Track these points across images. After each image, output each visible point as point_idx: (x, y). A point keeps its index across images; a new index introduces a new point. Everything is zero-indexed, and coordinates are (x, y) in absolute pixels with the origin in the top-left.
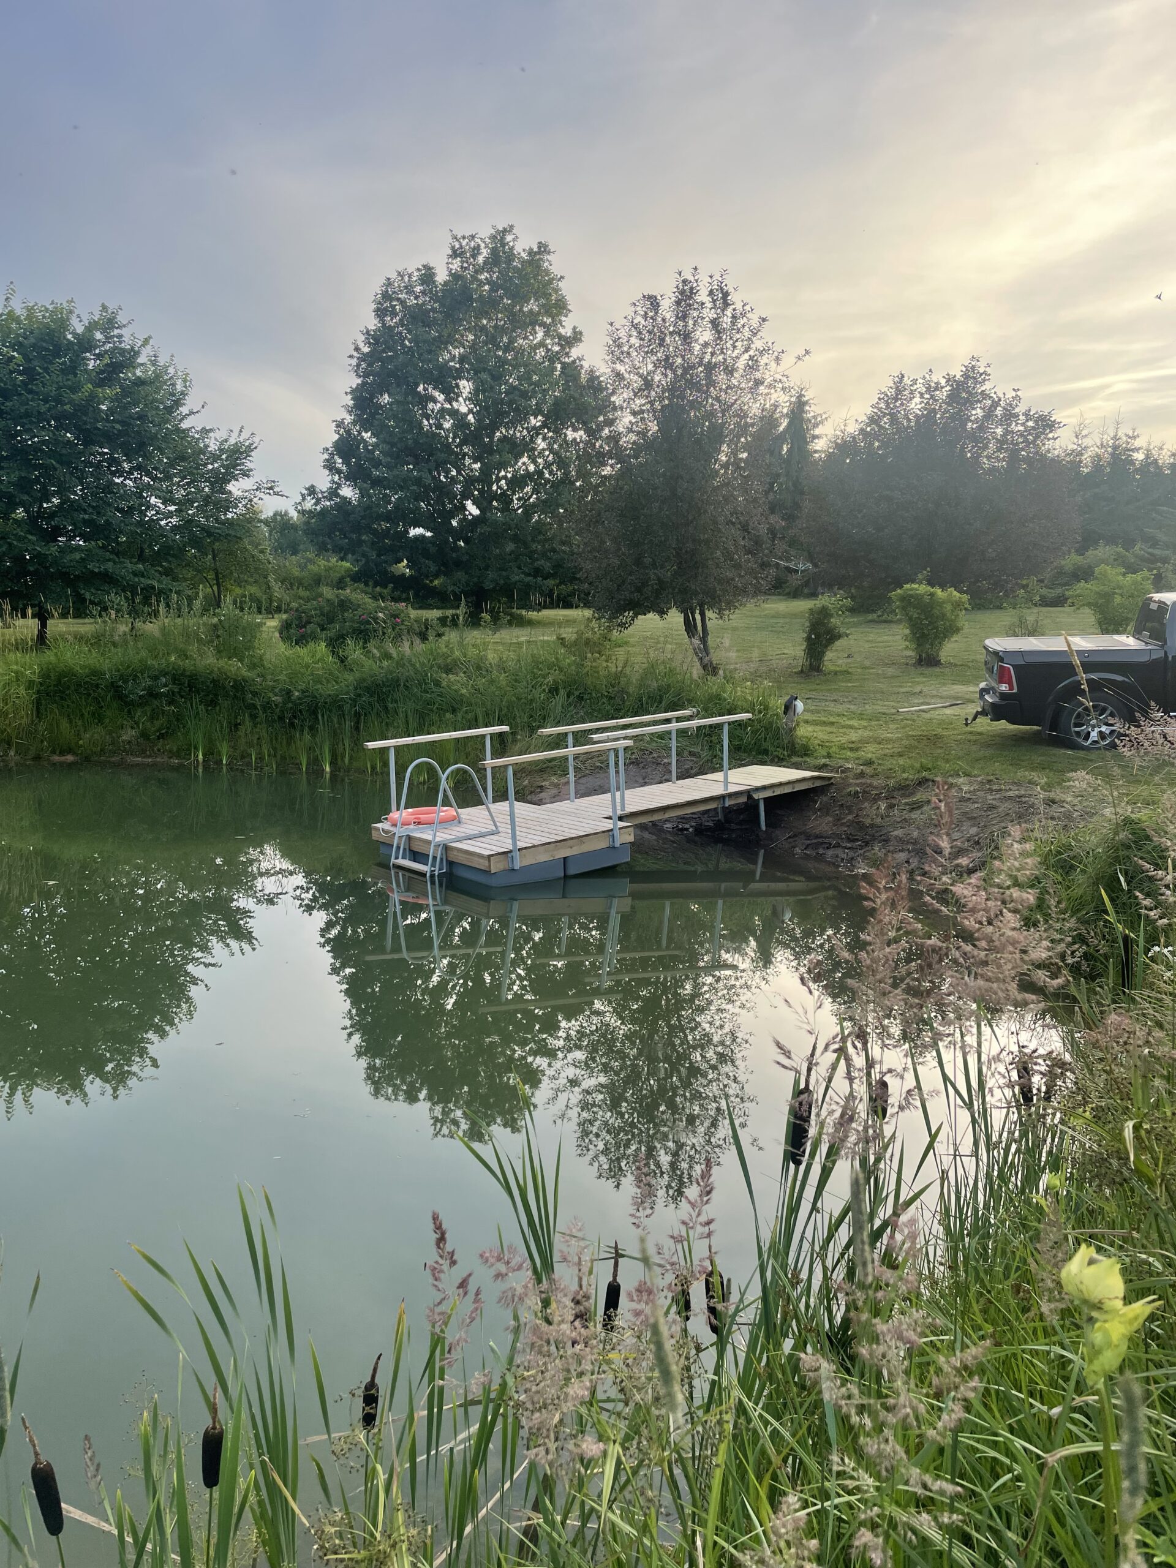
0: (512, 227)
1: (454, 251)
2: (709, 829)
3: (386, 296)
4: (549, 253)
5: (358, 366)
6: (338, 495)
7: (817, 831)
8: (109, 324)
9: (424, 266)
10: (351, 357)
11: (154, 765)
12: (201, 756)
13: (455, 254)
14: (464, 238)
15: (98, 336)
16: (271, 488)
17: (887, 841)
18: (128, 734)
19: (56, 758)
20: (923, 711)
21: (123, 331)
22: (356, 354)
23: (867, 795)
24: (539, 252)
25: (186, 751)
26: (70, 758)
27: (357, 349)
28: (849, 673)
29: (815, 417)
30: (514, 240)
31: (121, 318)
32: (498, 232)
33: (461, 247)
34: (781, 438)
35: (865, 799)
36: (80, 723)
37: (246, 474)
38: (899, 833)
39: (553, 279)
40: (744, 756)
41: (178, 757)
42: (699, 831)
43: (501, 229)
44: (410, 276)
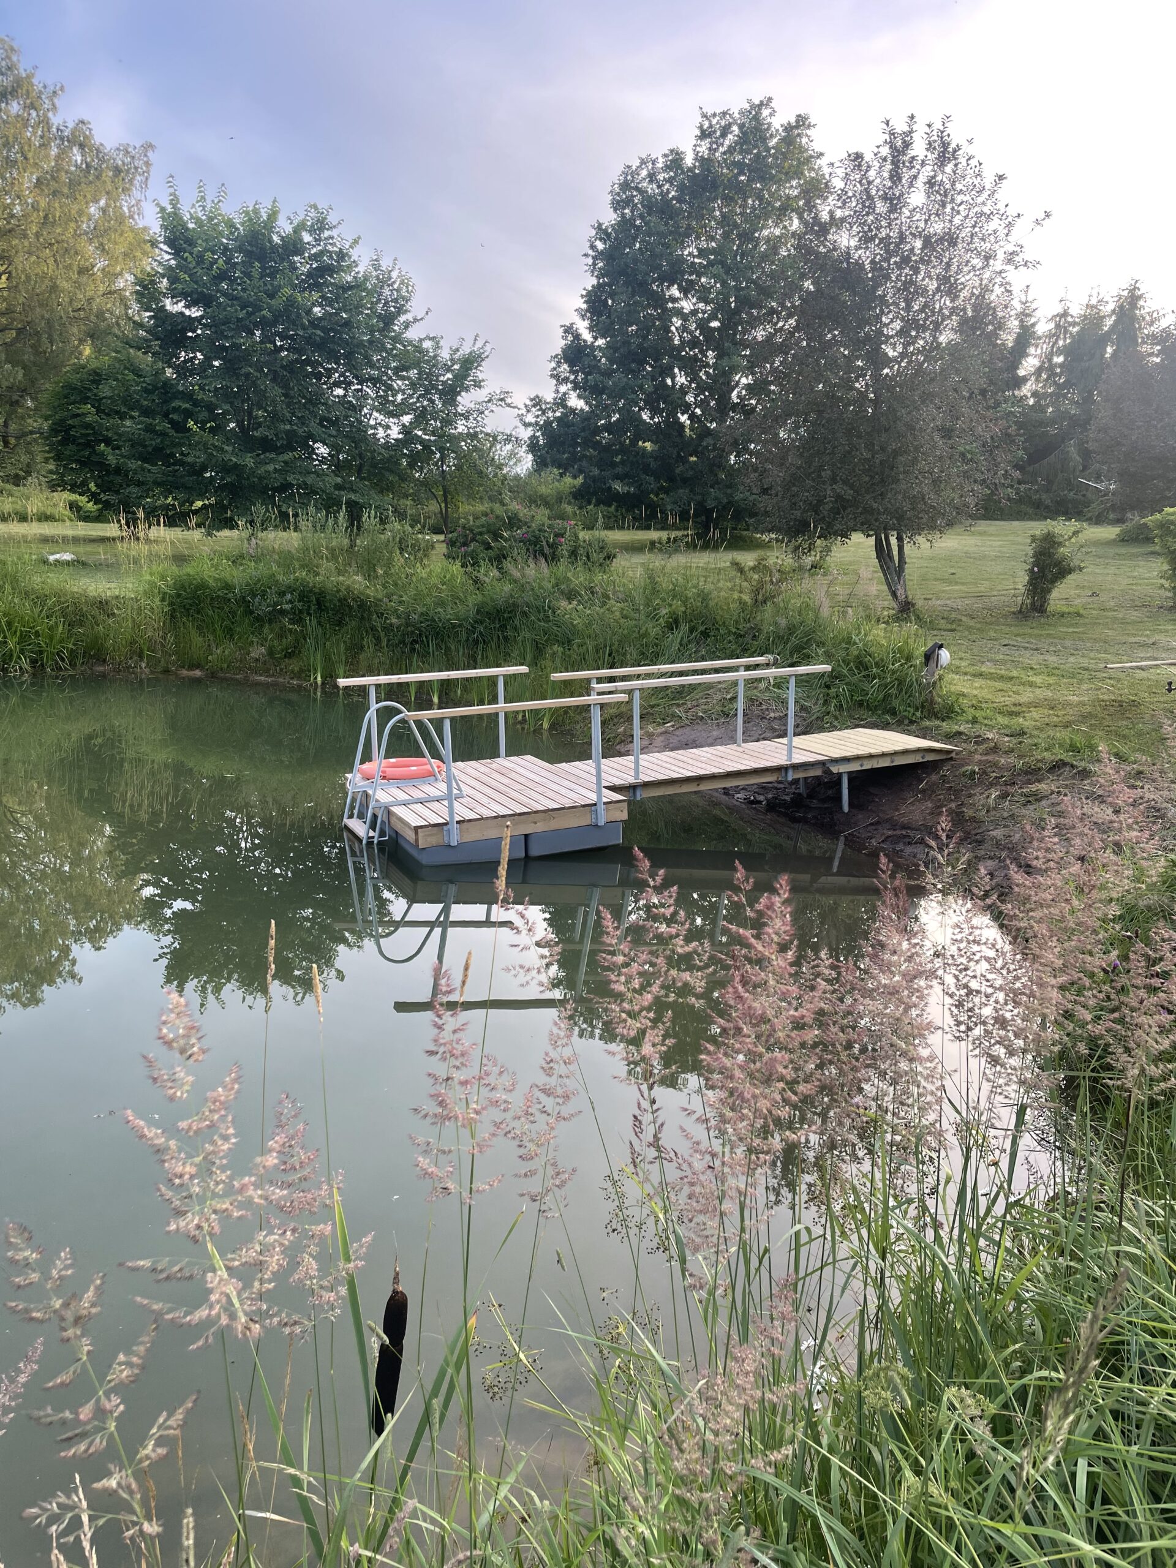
0: (770, 99)
1: (703, 132)
2: (784, 804)
3: (625, 186)
4: (809, 126)
5: (594, 264)
6: (565, 406)
7: (905, 820)
8: (320, 226)
9: (672, 151)
10: (586, 255)
11: (275, 684)
12: (319, 678)
13: (704, 135)
14: (714, 115)
15: (307, 238)
16: (502, 400)
17: (980, 842)
18: (258, 652)
19: (185, 672)
20: (1141, 668)
21: (334, 233)
22: (591, 252)
23: (982, 779)
24: (797, 127)
25: (304, 673)
26: (198, 673)
27: (593, 247)
28: (1079, 615)
29: (1150, 314)
30: (771, 115)
31: (332, 219)
32: (753, 107)
33: (711, 126)
34: (1105, 339)
35: (981, 782)
36: (211, 638)
37: (478, 384)
38: (998, 833)
39: (811, 157)
40: (864, 713)
41: (299, 678)
42: (772, 806)
43: (757, 102)
44: (654, 162)
